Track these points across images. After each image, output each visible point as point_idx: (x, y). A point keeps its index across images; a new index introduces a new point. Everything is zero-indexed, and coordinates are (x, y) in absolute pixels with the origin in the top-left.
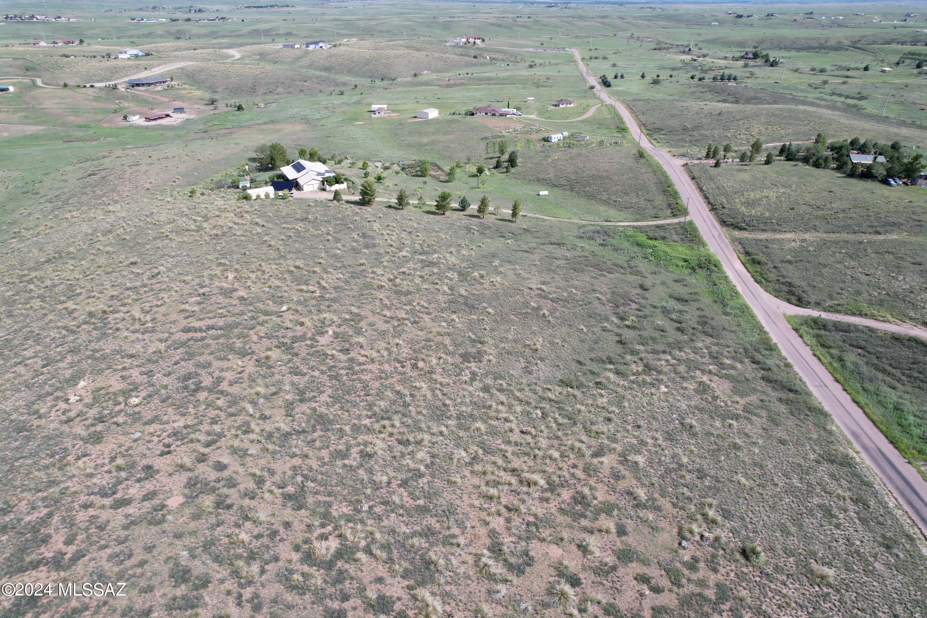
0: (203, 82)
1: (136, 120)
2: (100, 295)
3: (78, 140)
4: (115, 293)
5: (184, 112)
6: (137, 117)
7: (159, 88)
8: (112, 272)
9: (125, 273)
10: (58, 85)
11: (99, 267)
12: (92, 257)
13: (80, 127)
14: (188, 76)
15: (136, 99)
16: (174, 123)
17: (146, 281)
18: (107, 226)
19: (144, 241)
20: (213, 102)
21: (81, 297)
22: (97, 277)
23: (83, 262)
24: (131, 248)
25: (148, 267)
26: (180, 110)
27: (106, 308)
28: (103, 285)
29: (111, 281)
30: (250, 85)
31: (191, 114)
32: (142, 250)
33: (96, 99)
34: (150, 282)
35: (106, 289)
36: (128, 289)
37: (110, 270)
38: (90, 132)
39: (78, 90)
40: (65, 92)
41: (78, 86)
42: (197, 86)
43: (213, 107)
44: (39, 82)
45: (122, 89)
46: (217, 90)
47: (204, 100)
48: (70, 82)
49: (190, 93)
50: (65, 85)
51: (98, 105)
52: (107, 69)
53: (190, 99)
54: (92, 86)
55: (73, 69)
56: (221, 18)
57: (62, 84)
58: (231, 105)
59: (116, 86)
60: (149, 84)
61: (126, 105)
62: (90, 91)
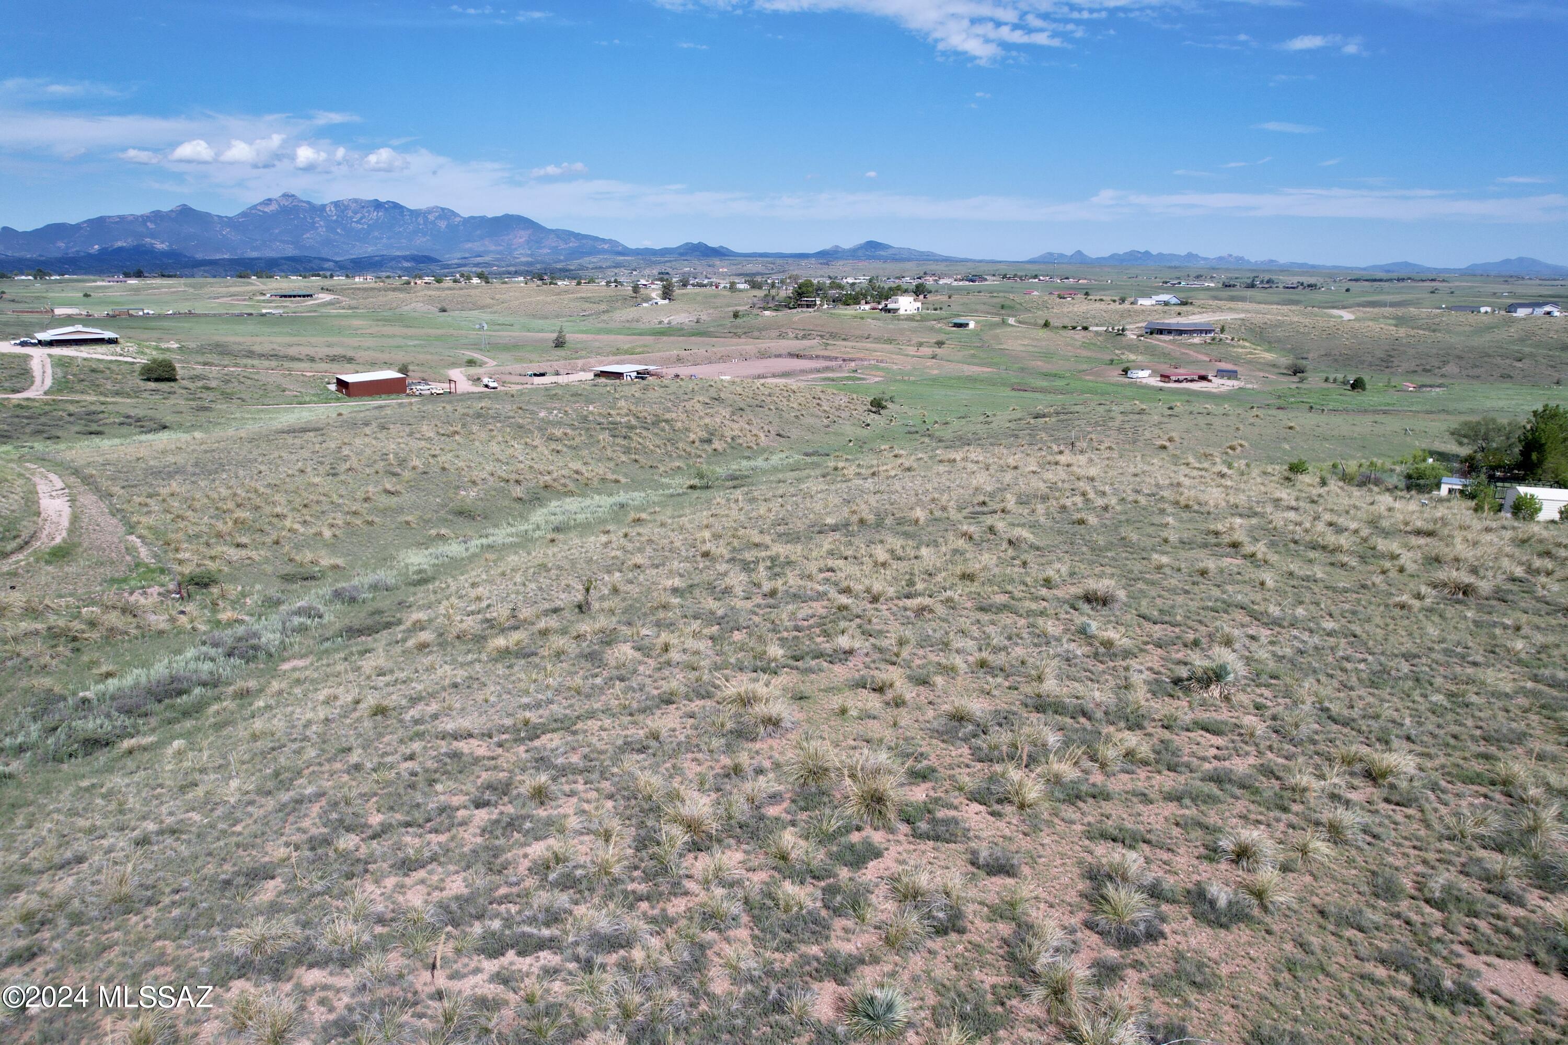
0: (1279, 341)
1: (1143, 376)
2: (909, 693)
3: (1034, 390)
4: (977, 707)
5: (1236, 378)
6: (1146, 373)
7: (1197, 339)
8: (1004, 608)
9: (1052, 627)
10: (1035, 324)
11: (967, 577)
12: (961, 543)
13: (1046, 375)
14: (1251, 330)
15: (1151, 351)
16: (1214, 390)
17: (1140, 696)
18: (1042, 485)
19: (1149, 543)
20: (1297, 371)
21: (841, 673)
22: (941, 610)
23: (924, 551)
24: (1096, 550)
25: (1158, 631)
26: (1231, 375)
27: (890, 786)
28: (945, 645)
29: (985, 643)
30: (1380, 354)
31: (1247, 382)
32: (1137, 567)
33: (1084, 346)
34: (1161, 707)
35: (949, 671)
36: (1041, 705)
37: (1001, 599)
38: (1060, 383)
39: (1064, 333)
40: (1043, 333)
41: (1065, 327)
42: (1266, 346)
43: (1295, 379)
44: (1011, 321)
45: (1131, 336)
46: (1305, 355)
47: (1279, 367)
48: (1054, 322)
49: (1251, 353)
50: (1046, 325)
51: (1085, 353)
52: (1117, 311)
53: (1250, 362)
54: (1085, 328)
55: (1065, 310)
56: (1309, 286)
57: (1042, 322)
58: (1335, 380)
59: (1123, 330)
60: (1180, 332)
61: (1132, 357)
62: (1079, 335)
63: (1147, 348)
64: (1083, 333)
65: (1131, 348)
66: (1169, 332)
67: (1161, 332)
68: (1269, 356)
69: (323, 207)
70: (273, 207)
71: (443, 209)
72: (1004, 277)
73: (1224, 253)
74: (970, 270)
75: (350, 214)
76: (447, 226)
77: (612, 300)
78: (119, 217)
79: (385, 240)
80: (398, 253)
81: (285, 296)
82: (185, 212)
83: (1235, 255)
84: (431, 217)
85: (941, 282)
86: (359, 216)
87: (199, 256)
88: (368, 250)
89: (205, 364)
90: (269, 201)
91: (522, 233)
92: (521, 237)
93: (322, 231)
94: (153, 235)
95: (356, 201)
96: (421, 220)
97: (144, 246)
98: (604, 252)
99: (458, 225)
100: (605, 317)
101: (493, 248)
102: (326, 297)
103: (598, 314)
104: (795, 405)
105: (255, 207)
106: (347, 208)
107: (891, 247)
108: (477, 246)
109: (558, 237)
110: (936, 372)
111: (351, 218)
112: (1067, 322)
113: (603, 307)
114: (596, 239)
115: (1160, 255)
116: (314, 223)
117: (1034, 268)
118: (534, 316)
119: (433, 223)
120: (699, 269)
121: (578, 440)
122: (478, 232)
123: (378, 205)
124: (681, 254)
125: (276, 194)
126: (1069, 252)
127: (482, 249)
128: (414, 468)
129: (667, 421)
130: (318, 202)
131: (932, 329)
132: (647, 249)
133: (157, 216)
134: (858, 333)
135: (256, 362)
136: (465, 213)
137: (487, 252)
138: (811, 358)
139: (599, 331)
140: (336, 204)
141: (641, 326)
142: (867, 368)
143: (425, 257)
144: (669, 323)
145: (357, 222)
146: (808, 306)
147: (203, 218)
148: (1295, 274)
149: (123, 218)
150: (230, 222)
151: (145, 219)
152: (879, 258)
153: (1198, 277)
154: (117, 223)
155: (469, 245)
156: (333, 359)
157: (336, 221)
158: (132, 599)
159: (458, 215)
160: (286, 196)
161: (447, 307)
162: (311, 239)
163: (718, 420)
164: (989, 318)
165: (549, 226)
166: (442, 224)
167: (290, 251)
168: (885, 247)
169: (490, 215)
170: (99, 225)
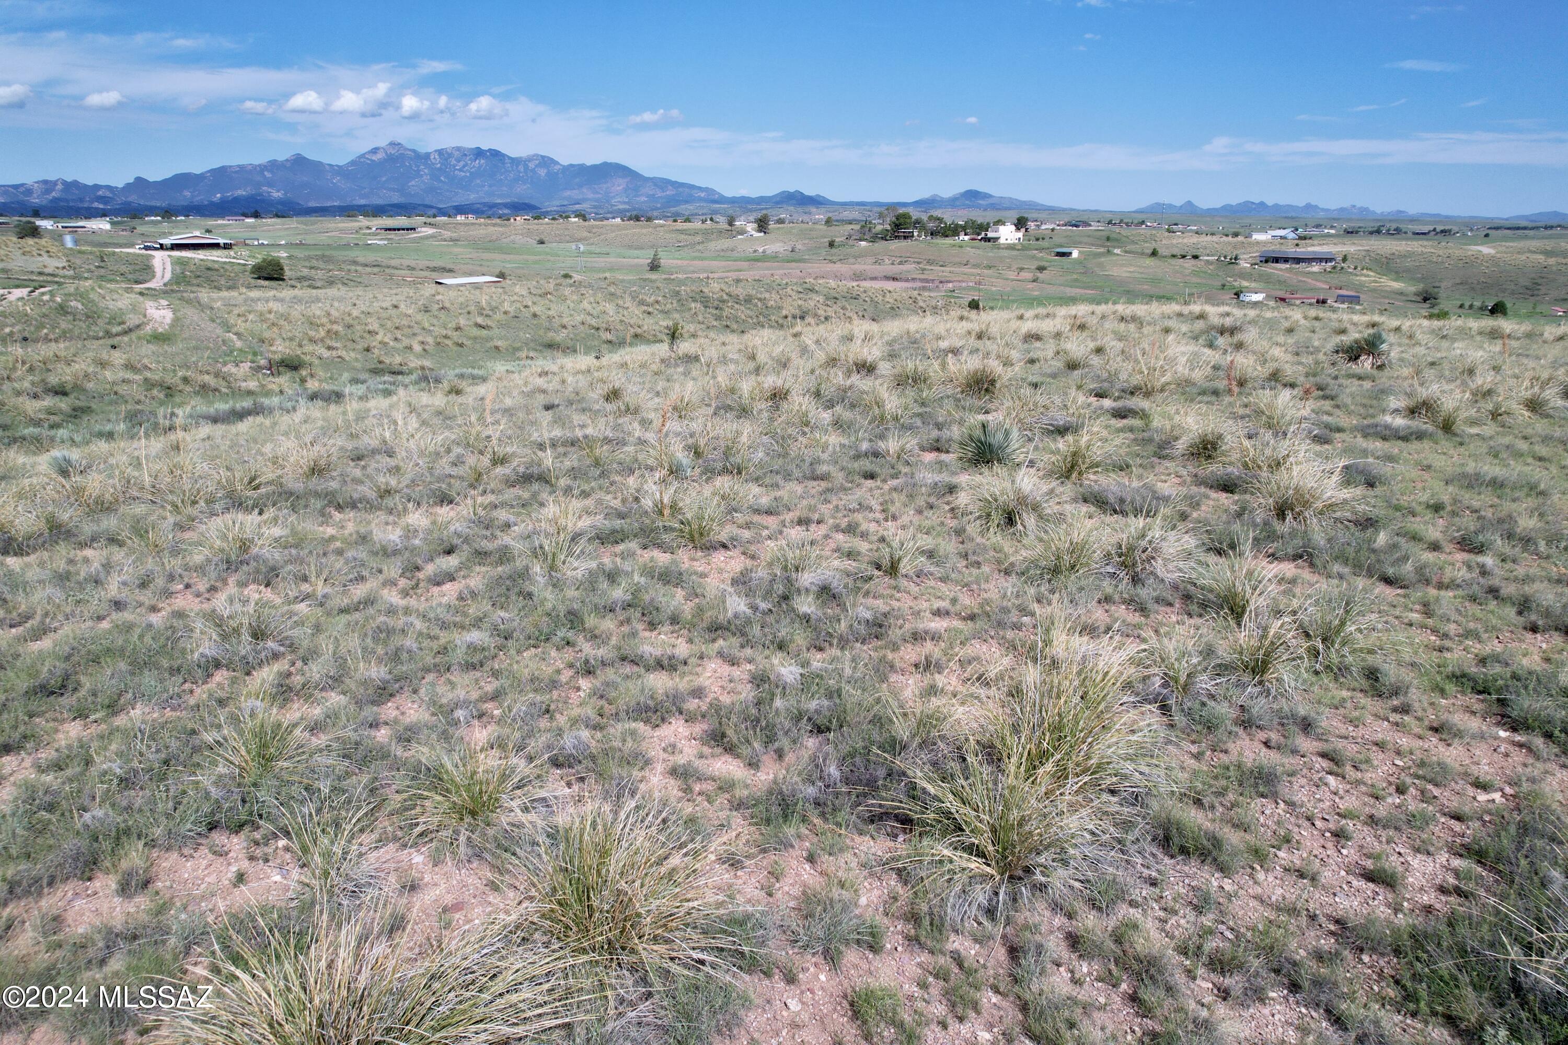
1: (1257, 299)
5: (1358, 304)
6: (1259, 296)
10: (1143, 254)
13: (1152, 297)
14: (1377, 260)
15: (1265, 278)
20: (1427, 298)
26: (1353, 300)
40: (1150, 262)
41: (1174, 256)
42: (1393, 276)
43: (1427, 305)
44: (1117, 251)
45: (1244, 264)
46: (1437, 284)
47: (1407, 295)
48: (1162, 251)
49: (1376, 282)
50: (1154, 253)
51: (1195, 280)
52: (1229, 243)
53: (1374, 290)
54: (1195, 257)
55: (1174, 242)
56: (1442, 231)
57: (1150, 251)
58: (1471, 307)
59: (1236, 259)
60: (1298, 260)
61: (1245, 284)
62: (1189, 264)
63: (1261, 276)
64: (1193, 262)
65: (1243, 275)
66: (1286, 260)
67: (1277, 260)
68: (1397, 285)
69: (427, 155)
70: (380, 156)
71: (543, 157)
72: (1110, 223)
73: (1346, 204)
74: (1074, 218)
75: (453, 162)
76: (548, 174)
77: (707, 233)
78: (238, 166)
79: (486, 188)
80: (499, 201)
81: (390, 230)
82: (299, 162)
83: (1358, 205)
84: (531, 165)
85: (1043, 227)
86: (462, 163)
87: (312, 204)
88: (472, 197)
89: (311, 268)
90: (375, 151)
91: (621, 181)
92: (619, 185)
93: (426, 179)
94: (270, 184)
95: (458, 149)
96: (521, 168)
97: (260, 194)
98: (701, 199)
99: (557, 174)
100: (700, 247)
101: (591, 196)
102: (430, 231)
103: (693, 245)
104: (891, 301)
105: (363, 156)
106: (450, 155)
107: (990, 196)
108: (574, 194)
109: (655, 185)
110: (1036, 293)
111: (454, 166)
112: (1176, 251)
113: (698, 238)
114: (692, 187)
115: (1276, 206)
116: (419, 171)
117: (1141, 217)
118: (630, 247)
119: (533, 171)
120: (795, 216)
121: (669, 306)
122: (577, 180)
123: (479, 153)
124: (777, 203)
125: (382, 143)
126: (1178, 203)
127: (580, 197)
128: (506, 313)
129: (760, 299)
130: (422, 150)
131: (1033, 257)
132: (743, 197)
133: (273, 165)
134: (957, 260)
135: (359, 268)
136: (565, 161)
137: (585, 200)
138: (907, 280)
139: (695, 258)
140: (440, 152)
141: (735, 254)
142: (964, 289)
143: (525, 204)
144: (764, 252)
145: (460, 170)
146: (905, 238)
147: (316, 167)
148: (1426, 223)
149: (242, 168)
150: (339, 170)
151: (262, 168)
152: (979, 207)
153: (1318, 226)
154: (236, 172)
155: (567, 193)
156: (434, 269)
157: (440, 169)
158: (225, 369)
159: (557, 163)
160: (392, 144)
161: (545, 239)
162: (416, 187)
163: (812, 303)
164: (1094, 249)
165: (647, 174)
166: (542, 172)
167: (396, 198)
168: (986, 196)
169: (589, 162)
170: (221, 174)
